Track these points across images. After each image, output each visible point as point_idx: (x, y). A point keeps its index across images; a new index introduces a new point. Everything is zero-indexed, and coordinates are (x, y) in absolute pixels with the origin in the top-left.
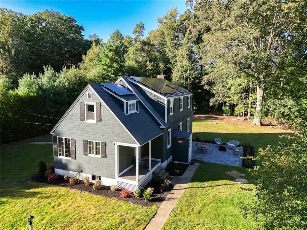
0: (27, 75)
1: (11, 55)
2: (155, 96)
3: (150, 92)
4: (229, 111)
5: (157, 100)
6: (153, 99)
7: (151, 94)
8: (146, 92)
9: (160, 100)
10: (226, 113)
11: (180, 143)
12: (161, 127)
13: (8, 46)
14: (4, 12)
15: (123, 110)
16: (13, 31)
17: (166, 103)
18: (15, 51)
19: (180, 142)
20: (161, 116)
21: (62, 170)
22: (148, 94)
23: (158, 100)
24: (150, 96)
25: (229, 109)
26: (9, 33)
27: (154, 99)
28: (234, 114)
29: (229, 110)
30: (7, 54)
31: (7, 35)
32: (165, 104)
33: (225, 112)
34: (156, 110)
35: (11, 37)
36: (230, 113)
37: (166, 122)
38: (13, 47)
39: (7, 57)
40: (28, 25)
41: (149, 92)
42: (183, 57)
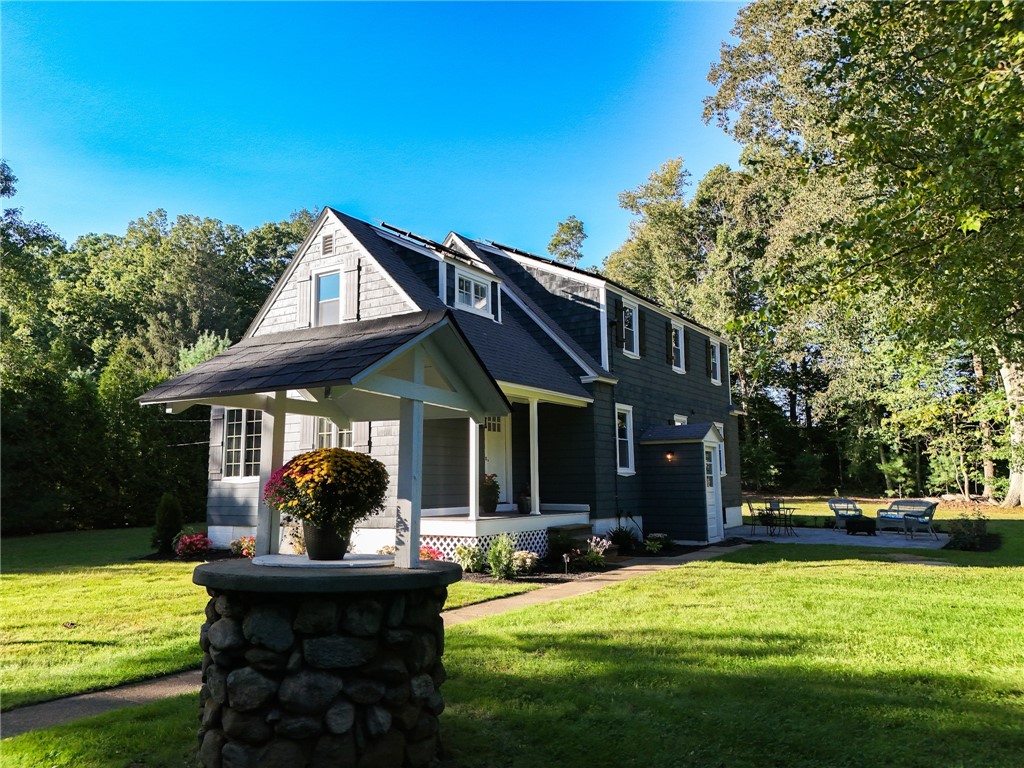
0: (205, 336)
1: (190, 329)
2: (565, 282)
3: (547, 274)
4: (904, 475)
5: (574, 297)
6: (558, 294)
7: (553, 277)
8: (535, 276)
9: (581, 295)
10: (895, 486)
11: (671, 465)
12: (584, 380)
13: (184, 303)
14: (190, 224)
15: (436, 289)
16: (204, 265)
17: (602, 301)
18: (200, 317)
19: (669, 456)
20: (588, 351)
21: (231, 528)
22: (541, 280)
23: (575, 293)
24: (547, 286)
25: (904, 466)
26: (193, 270)
27: (563, 294)
28: (928, 486)
29: (905, 470)
30: (178, 324)
31: (185, 274)
32: (598, 305)
33: (892, 482)
34: (568, 331)
35: (194, 279)
36: (910, 482)
37: (607, 369)
38: (197, 307)
39: (177, 335)
40: (249, 251)
41: (543, 273)
42: (716, 304)
